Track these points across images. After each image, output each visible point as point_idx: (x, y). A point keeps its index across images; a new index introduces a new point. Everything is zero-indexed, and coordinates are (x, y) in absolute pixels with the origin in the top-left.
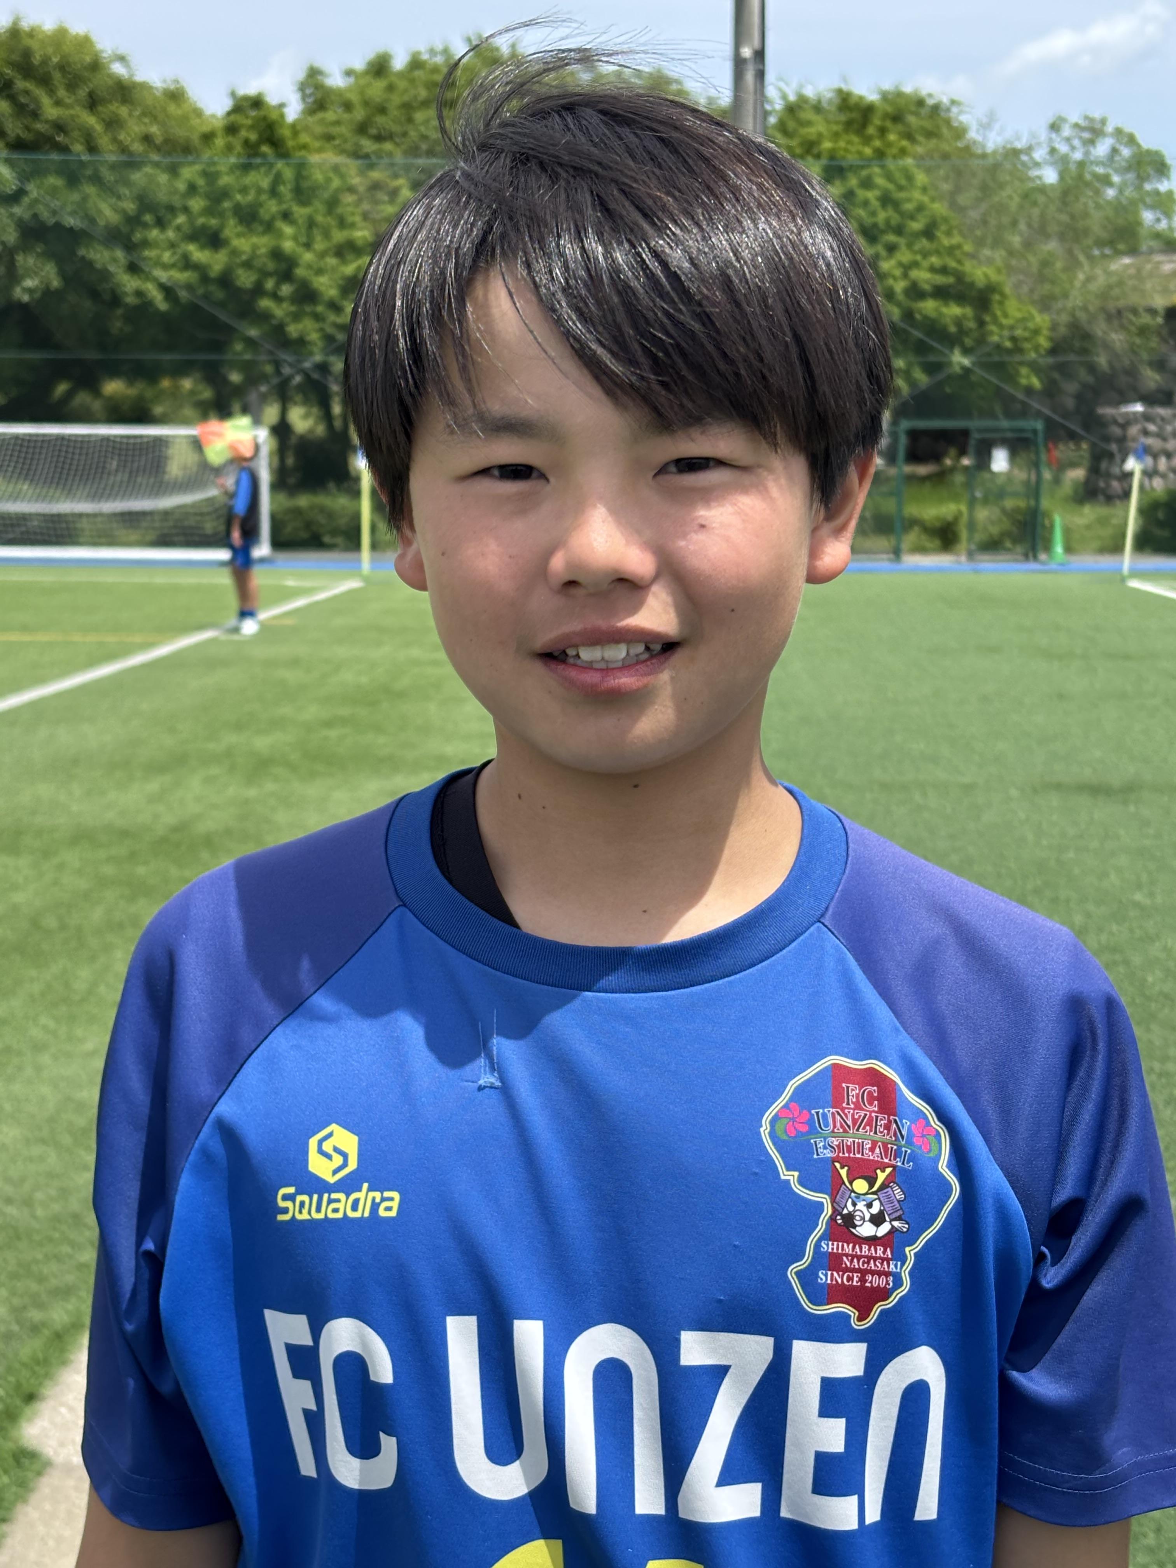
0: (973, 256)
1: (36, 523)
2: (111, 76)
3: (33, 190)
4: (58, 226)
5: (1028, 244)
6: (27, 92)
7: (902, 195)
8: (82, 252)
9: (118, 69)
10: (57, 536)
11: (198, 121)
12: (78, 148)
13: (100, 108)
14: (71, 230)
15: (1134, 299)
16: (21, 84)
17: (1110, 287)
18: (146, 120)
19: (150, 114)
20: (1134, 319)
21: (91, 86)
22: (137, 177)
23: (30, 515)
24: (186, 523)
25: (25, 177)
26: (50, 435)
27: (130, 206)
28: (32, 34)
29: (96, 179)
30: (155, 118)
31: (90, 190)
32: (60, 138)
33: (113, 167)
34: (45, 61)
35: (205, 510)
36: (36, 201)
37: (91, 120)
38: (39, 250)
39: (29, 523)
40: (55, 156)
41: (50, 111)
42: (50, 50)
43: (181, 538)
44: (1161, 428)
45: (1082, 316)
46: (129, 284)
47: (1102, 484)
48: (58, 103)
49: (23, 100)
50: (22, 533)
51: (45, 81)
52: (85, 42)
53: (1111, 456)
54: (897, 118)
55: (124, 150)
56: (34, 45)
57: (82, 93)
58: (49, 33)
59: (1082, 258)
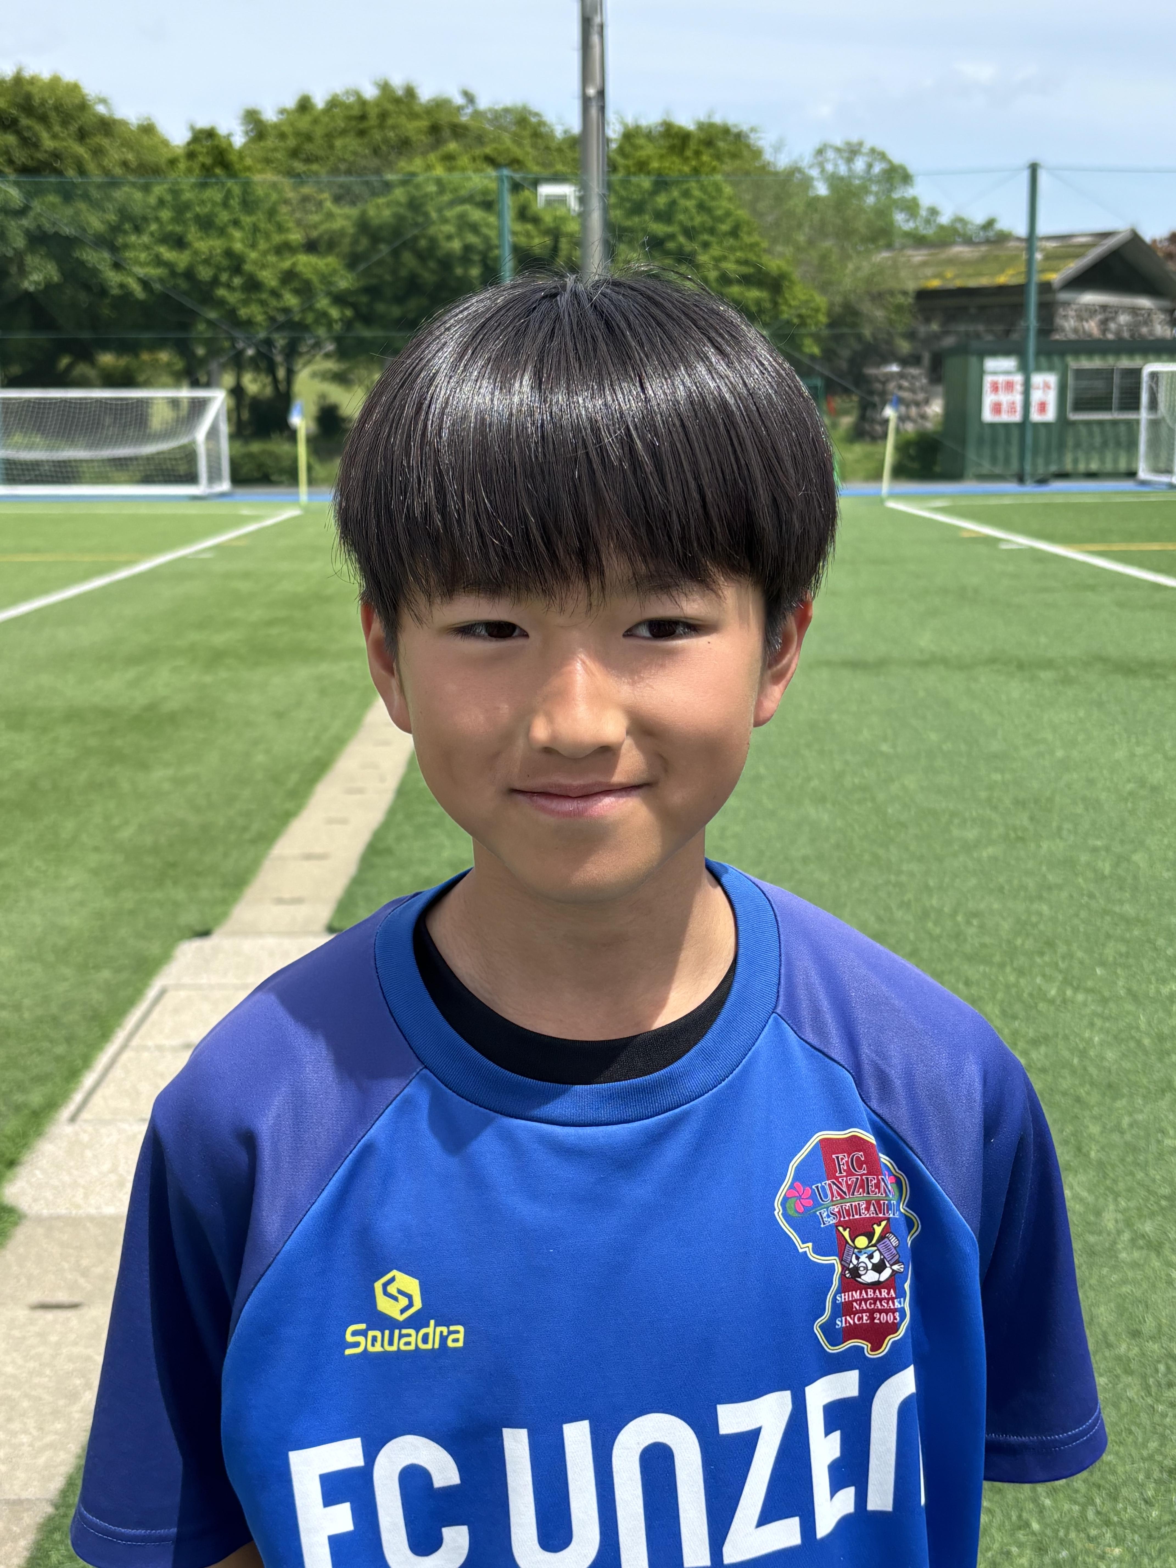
0: (768, 251)
1: (47, 468)
2: (96, 115)
3: (37, 206)
4: (56, 234)
5: (811, 242)
6: (29, 128)
7: (713, 204)
8: (77, 254)
9: (101, 109)
10: (63, 477)
11: (165, 150)
12: (71, 173)
13: (88, 141)
14: (67, 238)
15: (892, 284)
16: (24, 121)
17: (873, 275)
18: (124, 150)
19: (126, 144)
20: (891, 300)
21: (80, 123)
22: (118, 194)
23: (42, 461)
24: (164, 467)
25: (29, 195)
26: (56, 399)
27: (112, 217)
28: (33, 81)
29: (86, 197)
30: (131, 148)
31: (82, 206)
32: (57, 165)
33: (99, 186)
34: (43, 103)
35: (178, 456)
36: (40, 215)
37: (80, 150)
38: (43, 253)
39: (41, 468)
40: (53, 179)
41: (48, 143)
42: (47, 95)
43: (161, 478)
44: (912, 384)
45: (852, 297)
46: (113, 278)
47: (867, 427)
48: (55, 137)
49: (26, 134)
50: (36, 476)
51: (43, 119)
52: (74, 88)
53: (874, 406)
54: (709, 143)
55: (106, 172)
56: (34, 90)
57: (73, 128)
58: (47, 81)
59: (851, 251)
